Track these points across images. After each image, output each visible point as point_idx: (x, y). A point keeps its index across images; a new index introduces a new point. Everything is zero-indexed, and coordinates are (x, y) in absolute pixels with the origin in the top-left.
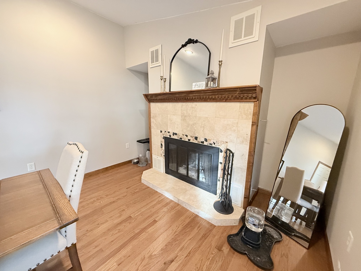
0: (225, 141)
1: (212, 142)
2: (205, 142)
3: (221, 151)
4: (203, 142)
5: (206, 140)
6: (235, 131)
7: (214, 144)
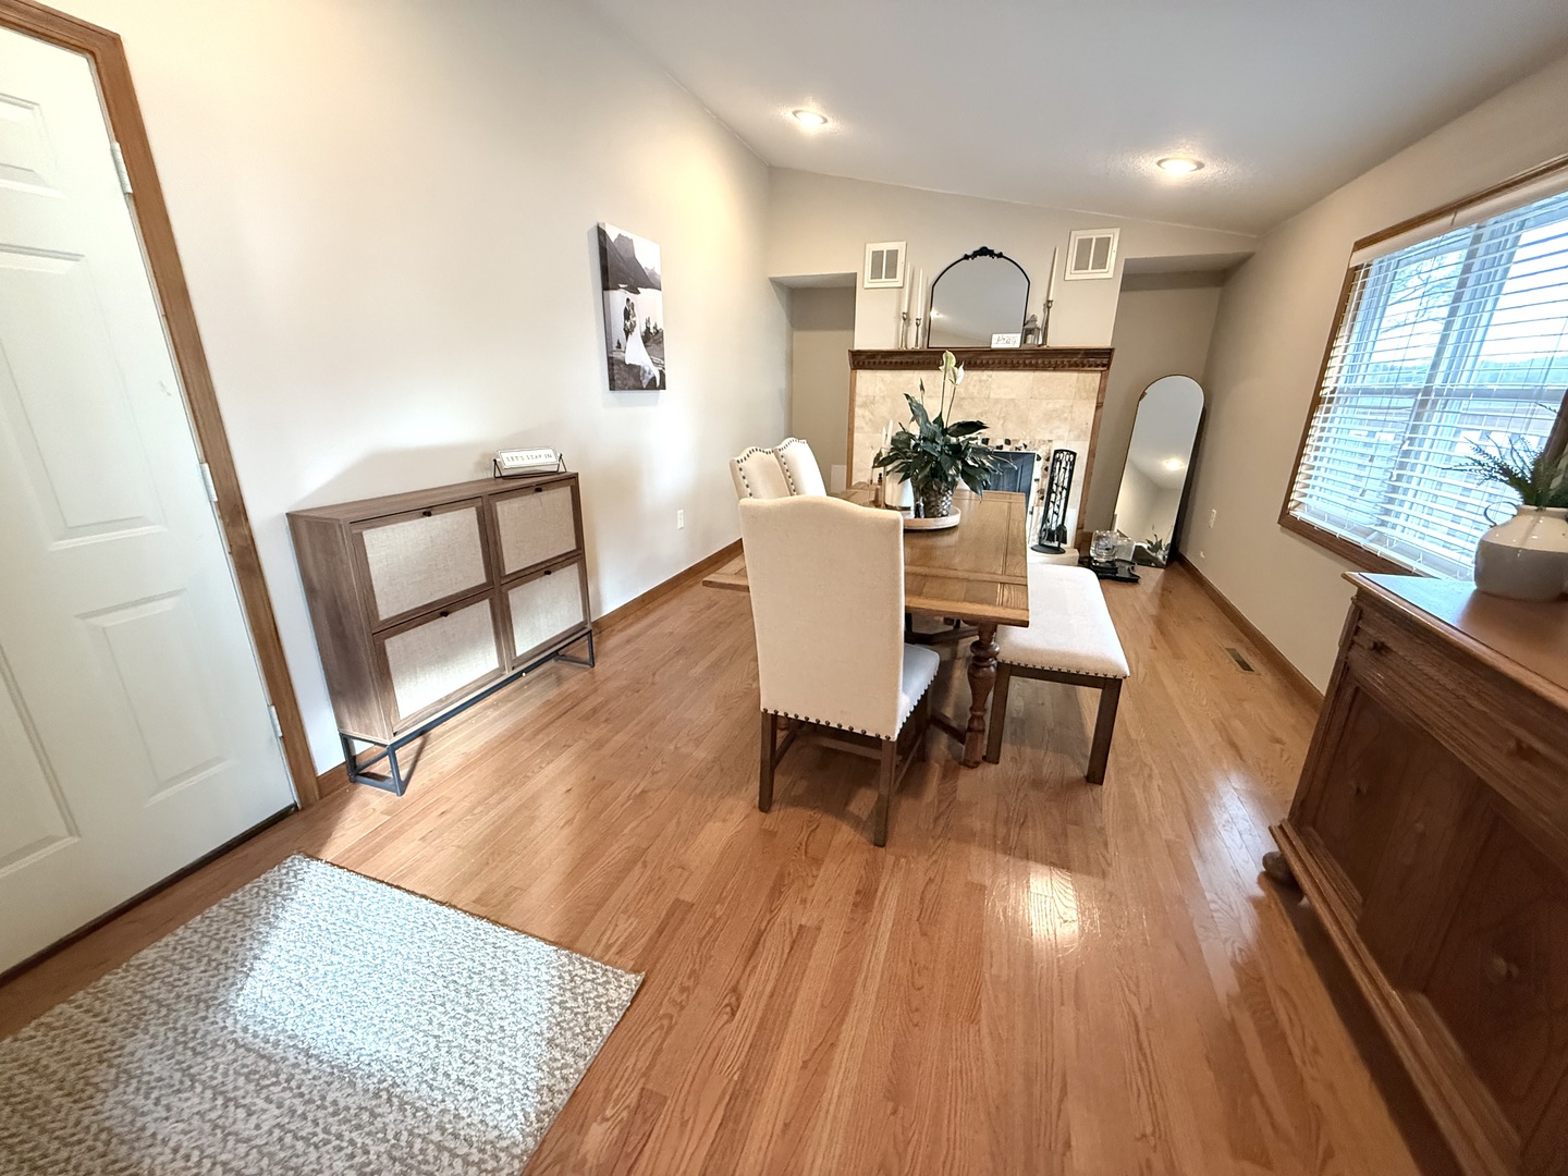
0: (1047, 438)
1: (1020, 444)
2: (1005, 446)
3: (1039, 459)
4: (1001, 447)
5: (1008, 442)
6: (1066, 419)
7: (1026, 446)
